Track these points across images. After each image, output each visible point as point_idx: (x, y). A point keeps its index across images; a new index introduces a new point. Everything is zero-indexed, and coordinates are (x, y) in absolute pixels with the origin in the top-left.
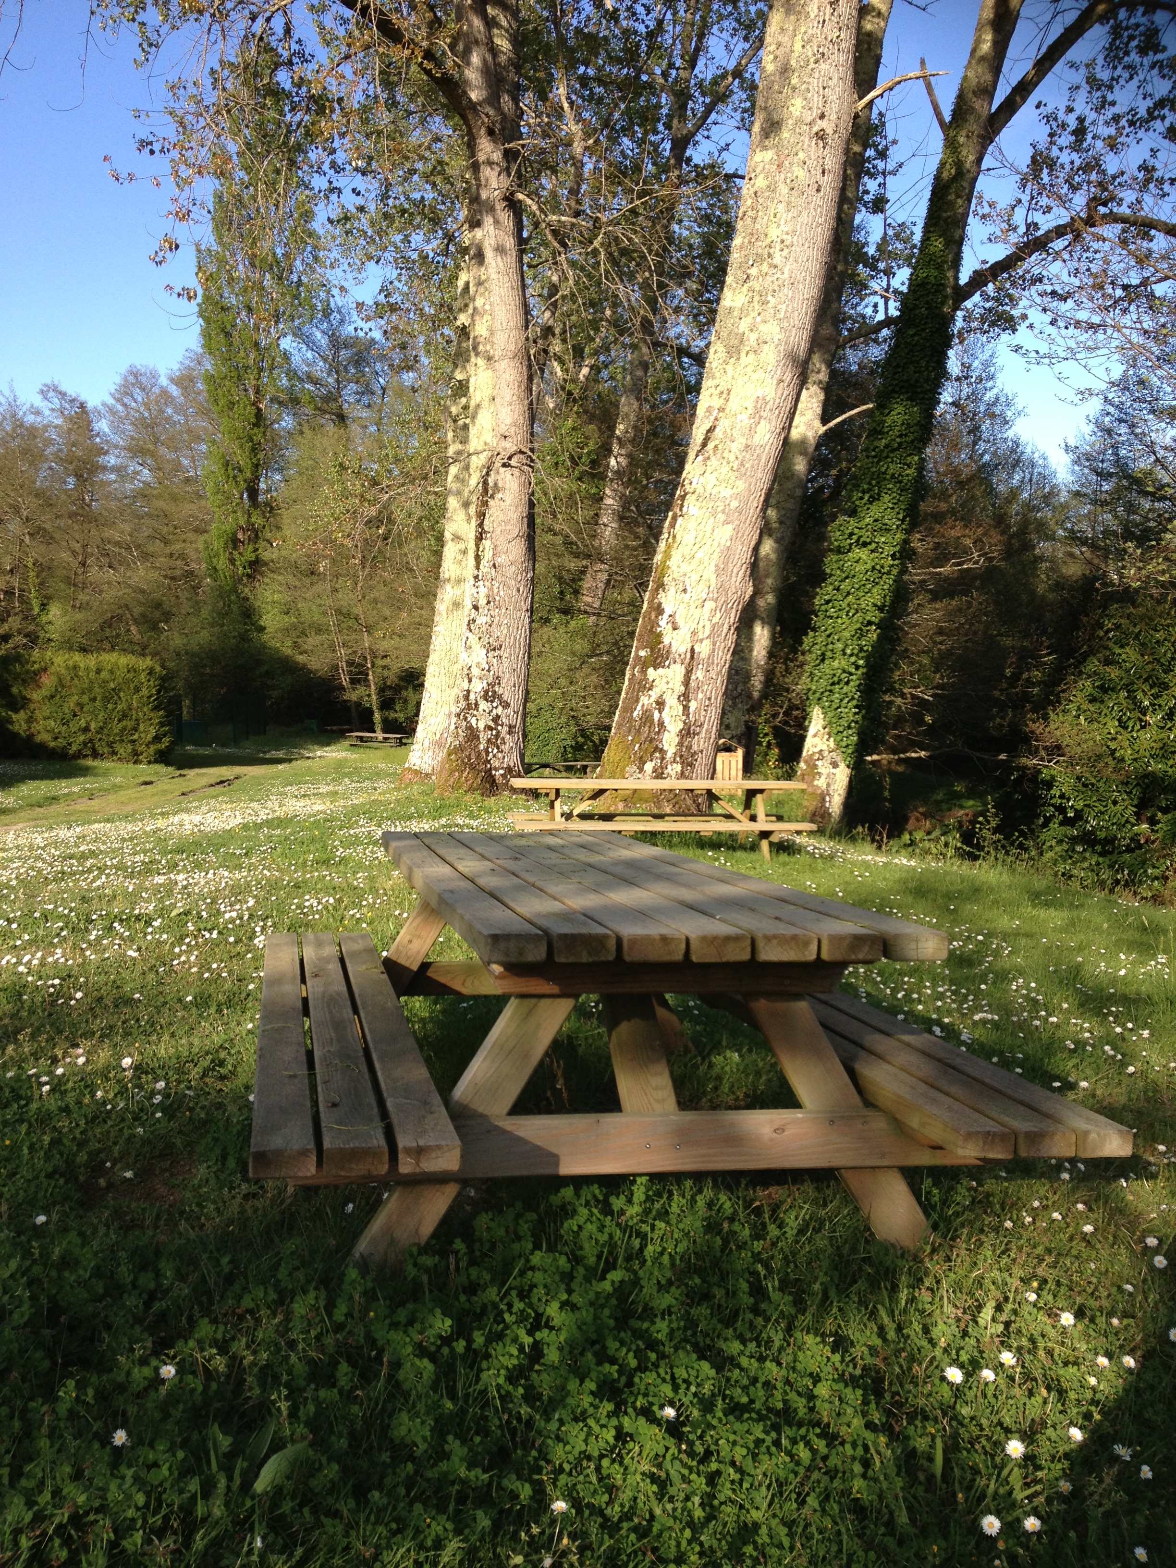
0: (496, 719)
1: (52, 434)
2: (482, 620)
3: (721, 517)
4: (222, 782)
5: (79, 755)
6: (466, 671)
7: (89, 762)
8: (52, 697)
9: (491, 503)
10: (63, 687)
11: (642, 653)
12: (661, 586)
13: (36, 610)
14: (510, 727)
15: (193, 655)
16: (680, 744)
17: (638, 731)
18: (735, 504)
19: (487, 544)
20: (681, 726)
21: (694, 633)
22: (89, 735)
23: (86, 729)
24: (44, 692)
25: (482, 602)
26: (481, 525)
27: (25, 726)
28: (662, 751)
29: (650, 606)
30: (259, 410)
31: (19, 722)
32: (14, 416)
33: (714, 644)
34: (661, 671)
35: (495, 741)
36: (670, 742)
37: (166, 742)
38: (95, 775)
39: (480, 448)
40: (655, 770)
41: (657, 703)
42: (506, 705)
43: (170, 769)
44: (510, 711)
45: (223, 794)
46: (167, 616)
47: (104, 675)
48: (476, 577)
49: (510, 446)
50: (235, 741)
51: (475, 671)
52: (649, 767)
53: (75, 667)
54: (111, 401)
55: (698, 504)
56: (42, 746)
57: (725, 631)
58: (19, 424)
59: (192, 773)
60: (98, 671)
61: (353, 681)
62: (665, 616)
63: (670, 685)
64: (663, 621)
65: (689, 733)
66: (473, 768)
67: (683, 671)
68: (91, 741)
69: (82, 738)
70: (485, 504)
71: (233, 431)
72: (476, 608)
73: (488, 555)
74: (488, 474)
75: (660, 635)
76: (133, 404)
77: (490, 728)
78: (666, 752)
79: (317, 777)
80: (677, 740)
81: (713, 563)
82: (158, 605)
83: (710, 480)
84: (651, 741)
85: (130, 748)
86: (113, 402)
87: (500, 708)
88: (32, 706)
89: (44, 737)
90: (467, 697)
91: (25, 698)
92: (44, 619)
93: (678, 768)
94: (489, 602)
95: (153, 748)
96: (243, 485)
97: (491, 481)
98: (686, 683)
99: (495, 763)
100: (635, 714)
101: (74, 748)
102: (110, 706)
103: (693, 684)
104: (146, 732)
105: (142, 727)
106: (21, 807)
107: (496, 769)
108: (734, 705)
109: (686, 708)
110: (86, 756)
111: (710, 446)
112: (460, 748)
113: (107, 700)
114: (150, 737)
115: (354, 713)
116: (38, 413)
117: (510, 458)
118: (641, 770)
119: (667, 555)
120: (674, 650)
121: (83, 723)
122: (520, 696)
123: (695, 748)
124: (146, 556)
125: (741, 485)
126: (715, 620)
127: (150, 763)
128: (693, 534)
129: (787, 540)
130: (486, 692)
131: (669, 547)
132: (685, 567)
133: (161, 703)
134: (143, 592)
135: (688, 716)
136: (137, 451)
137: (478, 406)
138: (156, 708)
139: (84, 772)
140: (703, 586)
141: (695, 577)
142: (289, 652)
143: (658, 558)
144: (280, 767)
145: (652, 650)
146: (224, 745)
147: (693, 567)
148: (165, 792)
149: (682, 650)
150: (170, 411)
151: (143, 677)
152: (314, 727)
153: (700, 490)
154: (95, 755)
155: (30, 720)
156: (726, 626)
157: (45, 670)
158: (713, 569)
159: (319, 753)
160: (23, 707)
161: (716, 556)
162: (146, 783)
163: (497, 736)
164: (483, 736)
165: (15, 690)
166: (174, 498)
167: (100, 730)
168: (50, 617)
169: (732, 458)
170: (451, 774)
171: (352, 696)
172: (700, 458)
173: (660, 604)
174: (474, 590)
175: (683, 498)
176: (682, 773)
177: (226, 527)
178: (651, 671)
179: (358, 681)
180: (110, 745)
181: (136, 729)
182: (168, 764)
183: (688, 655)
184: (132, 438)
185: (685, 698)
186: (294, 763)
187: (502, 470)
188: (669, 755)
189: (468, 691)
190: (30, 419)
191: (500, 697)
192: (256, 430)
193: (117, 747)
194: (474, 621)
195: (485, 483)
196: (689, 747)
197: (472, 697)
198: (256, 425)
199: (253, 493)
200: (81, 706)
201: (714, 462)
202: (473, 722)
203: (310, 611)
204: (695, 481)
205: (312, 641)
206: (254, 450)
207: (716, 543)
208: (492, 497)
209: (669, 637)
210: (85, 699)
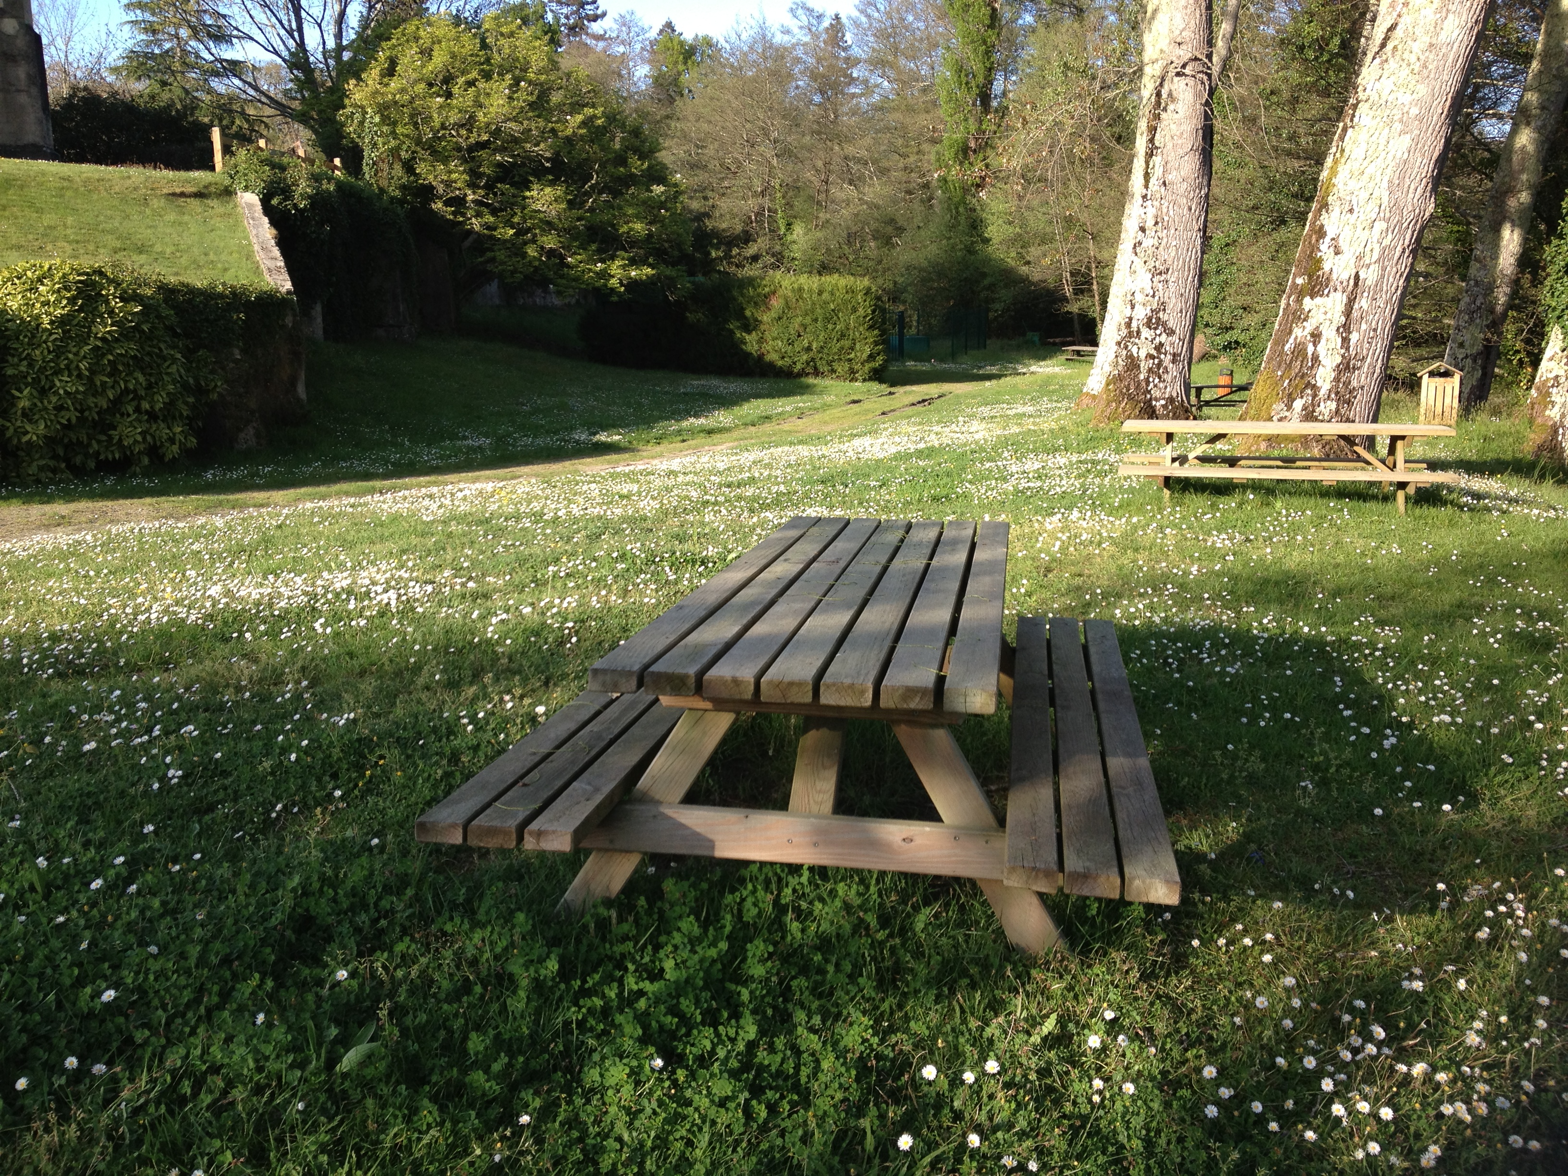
0: (1159, 347)
1: (799, 52)
2: (1148, 242)
3: (1398, 126)
4: (924, 401)
5: (803, 374)
6: (1129, 298)
7: (811, 380)
8: (780, 318)
9: (1164, 115)
10: (789, 308)
11: (1300, 281)
12: (1325, 206)
13: (783, 230)
14: (1174, 355)
15: (921, 270)
16: (1337, 380)
17: (1289, 366)
18: (1415, 111)
19: (1157, 160)
20: (1339, 360)
21: (1360, 258)
22: (811, 354)
23: (809, 349)
24: (773, 314)
25: (1150, 223)
26: (1152, 140)
27: (756, 347)
28: (1315, 388)
29: (1312, 230)
30: (994, 10)
31: (751, 342)
32: (764, 37)
33: (1384, 269)
34: (1318, 300)
35: (1157, 370)
36: (1324, 378)
37: (879, 361)
38: (812, 393)
39: (1154, 57)
40: (1305, 408)
41: (1313, 335)
42: (1171, 332)
43: (884, 386)
44: (1175, 339)
45: (918, 414)
46: (900, 230)
47: (825, 296)
48: (1144, 197)
49: (1185, 53)
50: (953, 356)
51: (1139, 298)
52: (1298, 404)
53: (800, 289)
54: (855, 14)
55: (1372, 113)
56: (771, 365)
57: (1397, 254)
58: (768, 45)
59: (900, 390)
60: (820, 293)
61: (1078, 292)
62: (1327, 239)
63: (1329, 316)
64: (1325, 246)
65: (1347, 367)
66: (1131, 398)
67: (1345, 300)
68: (813, 359)
69: (805, 357)
70: (1157, 117)
71: (967, 34)
72: (1143, 229)
73: (1157, 173)
74: (1161, 85)
75: (1320, 261)
76: (876, 15)
77: (1152, 357)
78: (1319, 389)
79: (1017, 395)
80: (1333, 375)
81: (1386, 179)
82: (892, 221)
83: (1386, 85)
84: (1302, 377)
85: (847, 366)
86: (857, 14)
87: (1164, 336)
88: (762, 327)
89: (772, 357)
90: (1128, 325)
91: (756, 320)
92: (789, 238)
93: (1333, 405)
94: (1156, 223)
95: (868, 366)
96: (975, 91)
97: (1164, 93)
98: (1348, 313)
99: (1156, 393)
100: (1286, 348)
101: (799, 366)
102: (830, 326)
103: (1355, 314)
104: (862, 351)
105: (858, 346)
106: (737, 426)
107: (1157, 400)
108: (1472, 320)
109: (1346, 341)
110: (807, 374)
111: (1390, 46)
112: (1119, 378)
113: (827, 320)
114: (865, 356)
115: (1077, 326)
116: (787, 32)
117: (1184, 66)
118: (1289, 407)
119: (1334, 172)
120: (1334, 276)
121: (806, 343)
122: (1187, 322)
123: (1354, 383)
124: (883, 172)
125: (1423, 90)
126: (1386, 242)
127: (864, 380)
128: (1364, 146)
129: (1549, 128)
130: (1150, 319)
131: (1336, 162)
132: (1353, 185)
133: (875, 323)
134: (877, 207)
135: (1348, 349)
136: (878, 63)
137: (1155, 11)
138: (871, 328)
139: (805, 389)
140: (1373, 205)
141: (1364, 195)
142: (1012, 263)
143: (1324, 175)
144: (988, 384)
145: (1310, 277)
146: (942, 360)
147: (1361, 184)
148: (868, 411)
149: (1344, 276)
150: (911, 18)
151: (860, 298)
152: (1036, 339)
153: (1374, 97)
154: (817, 373)
155: (761, 341)
156: (1399, 249)
157: (774, 293)
158: (1385, 184)
159: (1033, 368)
160: (755, 329)
161: (1389, 171)
162: (855, 402)
163: (1159, 365)
164: (1144, 366)
165: (748, 313)
166: (910, 109)
167: (821, 350)
168: (795, 236)
169: (1413, 59)
170: (1108, 404)
171: (1074, 308)
172: (1378, 61)
173: (1322, 226)
174: (1143, 210)
175: (1355, 107)
176: (1337, 411)
177: (957, 136)
178: (1307, 300)
179: (1082, 292)
180: (829, 363)
181: (852, 349)
182: (881, 381)
183: (1352, 282)
184: (874, 50)
185: (1345, 329)
186: (1003, 380)
187: (1176, 79)
188: (1323, 392)
189: (1131, 319)
190: (779, 39)
191: (1164, 324)
192: (990, 32)
193: (835, 365)
194: (1140, 243)
195: (1159, 95)
196: (1347, 384)
197: (1134, 325)
198: (991, 26)
199: (985, 98)
200: (805, 327)
201: (1392, 64)
202: (1134, 350)
203: (1037, 222)
204: (1369, 88)
205: (1034, 252)
206: (988, 53)
207: (1390, 157)
208: (1165, 109)
209: (1329, 262)
210: (808, 320)
